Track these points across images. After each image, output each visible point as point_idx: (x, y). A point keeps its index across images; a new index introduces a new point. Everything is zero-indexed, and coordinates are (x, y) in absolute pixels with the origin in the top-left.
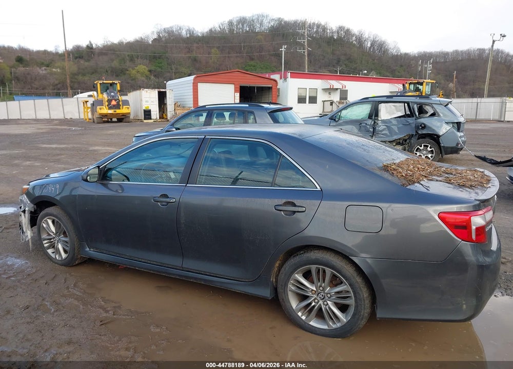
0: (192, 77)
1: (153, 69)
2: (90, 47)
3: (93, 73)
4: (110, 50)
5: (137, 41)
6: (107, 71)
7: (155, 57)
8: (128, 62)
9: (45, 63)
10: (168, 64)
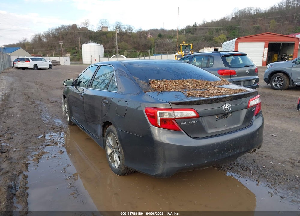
0: (235, 40)
1: (229, 36)
2: (195, 26)
3: (195, 40)
4: (206, 27)
5: (222, 20)
6: (202, 39)
7: (231, 29)
8: (215, 33)
9: (172, 36)
10: (239, 32)
